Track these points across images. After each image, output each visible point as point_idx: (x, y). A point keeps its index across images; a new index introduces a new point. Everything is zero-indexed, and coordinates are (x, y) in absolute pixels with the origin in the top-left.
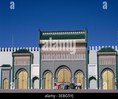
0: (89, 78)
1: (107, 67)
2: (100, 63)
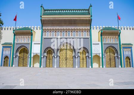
0: (93, 56)
1: (110, 45)
2: (103, 41)
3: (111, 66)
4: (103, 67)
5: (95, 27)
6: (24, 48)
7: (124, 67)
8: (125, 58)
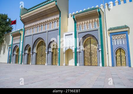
1: (88, 33)
2: (78, 30)
3: (91, 64)
8: (115, 50)
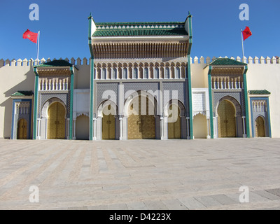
0: (193, 116)
1: (227, 94)
2: (213, 88)
3: (227, 134)
4: (212, 137)
5: (196, 58)
6: (57, 103)
7: (253, 137)
8: (255, 118)
